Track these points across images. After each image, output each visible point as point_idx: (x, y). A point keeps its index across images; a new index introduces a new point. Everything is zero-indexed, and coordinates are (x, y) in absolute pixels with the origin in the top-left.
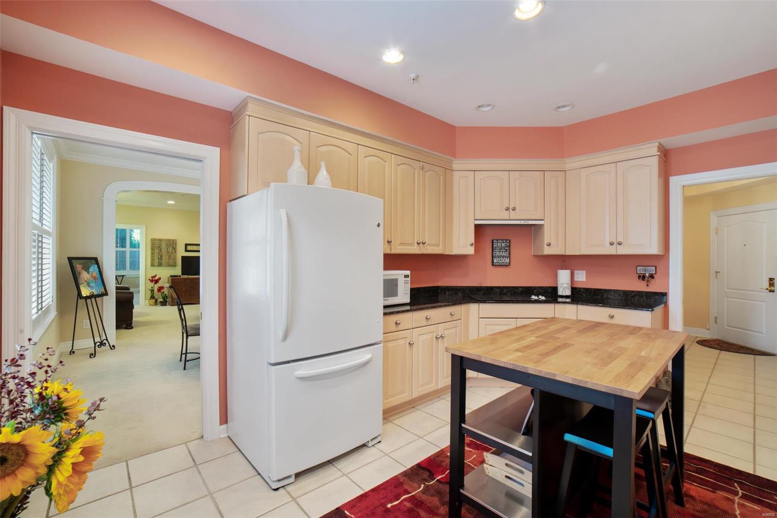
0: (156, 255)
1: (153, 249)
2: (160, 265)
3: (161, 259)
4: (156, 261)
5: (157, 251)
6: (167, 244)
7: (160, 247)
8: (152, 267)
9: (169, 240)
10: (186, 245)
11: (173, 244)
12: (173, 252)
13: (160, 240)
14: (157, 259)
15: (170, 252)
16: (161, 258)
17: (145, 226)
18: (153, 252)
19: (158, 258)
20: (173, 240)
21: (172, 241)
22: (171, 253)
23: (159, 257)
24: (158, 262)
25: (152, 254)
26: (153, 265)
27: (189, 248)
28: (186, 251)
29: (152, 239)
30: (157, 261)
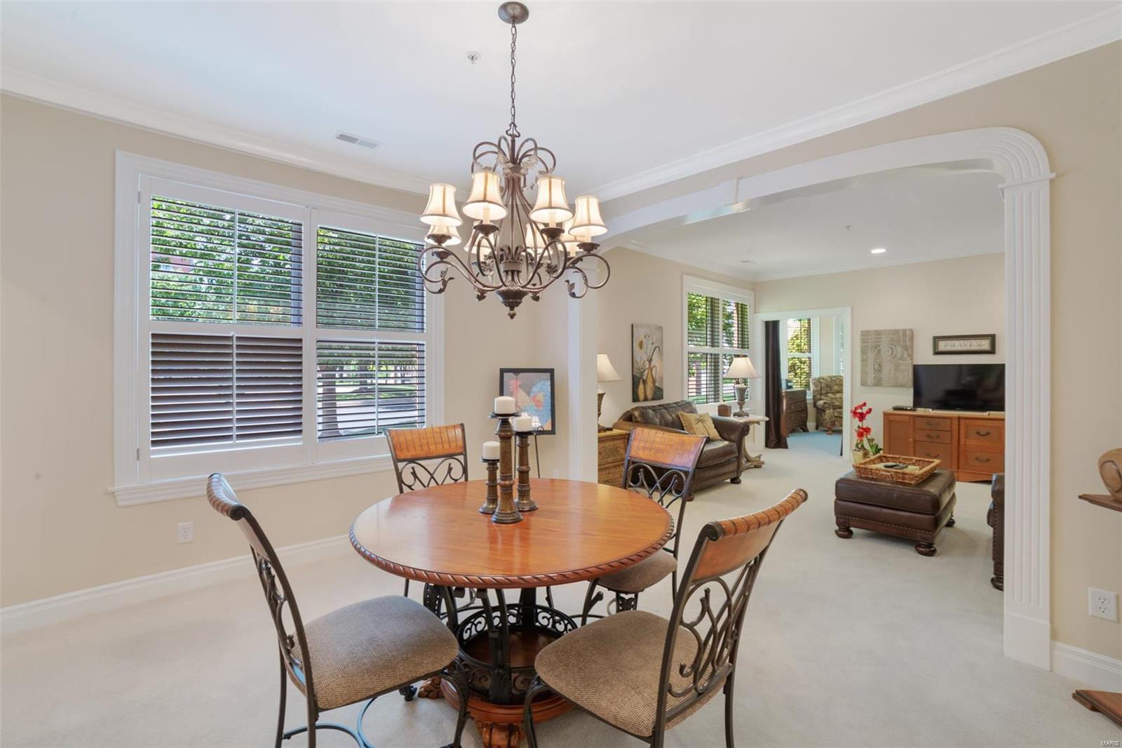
0: (871, 362)
1: (864, 352)
2: (878, 383)
3: (880, 371)
4: (871, 377)
5: (871, 355)
6: (892, 340)
7: (877, 347)
8: (862, 387)
9: (897, 332)
10: (936, 339)
11: (904, 341)
12: (906, 355)
13: (878, 333)
14: (873, 371)
15: (899, 356)
16: (879, 369)
17: (849, 309)
18: (865, 357)
19: (874, 369)
20: (904, 331)
21: (901, 332)
22: (900, 359)
23: (876, 367)
24: (875, 378)
25: (863, 360)
26: (864, 384)
27: (943, 346)
28: (937, 353)
29: (862, 332)
30: (873, 375)
